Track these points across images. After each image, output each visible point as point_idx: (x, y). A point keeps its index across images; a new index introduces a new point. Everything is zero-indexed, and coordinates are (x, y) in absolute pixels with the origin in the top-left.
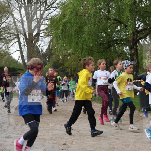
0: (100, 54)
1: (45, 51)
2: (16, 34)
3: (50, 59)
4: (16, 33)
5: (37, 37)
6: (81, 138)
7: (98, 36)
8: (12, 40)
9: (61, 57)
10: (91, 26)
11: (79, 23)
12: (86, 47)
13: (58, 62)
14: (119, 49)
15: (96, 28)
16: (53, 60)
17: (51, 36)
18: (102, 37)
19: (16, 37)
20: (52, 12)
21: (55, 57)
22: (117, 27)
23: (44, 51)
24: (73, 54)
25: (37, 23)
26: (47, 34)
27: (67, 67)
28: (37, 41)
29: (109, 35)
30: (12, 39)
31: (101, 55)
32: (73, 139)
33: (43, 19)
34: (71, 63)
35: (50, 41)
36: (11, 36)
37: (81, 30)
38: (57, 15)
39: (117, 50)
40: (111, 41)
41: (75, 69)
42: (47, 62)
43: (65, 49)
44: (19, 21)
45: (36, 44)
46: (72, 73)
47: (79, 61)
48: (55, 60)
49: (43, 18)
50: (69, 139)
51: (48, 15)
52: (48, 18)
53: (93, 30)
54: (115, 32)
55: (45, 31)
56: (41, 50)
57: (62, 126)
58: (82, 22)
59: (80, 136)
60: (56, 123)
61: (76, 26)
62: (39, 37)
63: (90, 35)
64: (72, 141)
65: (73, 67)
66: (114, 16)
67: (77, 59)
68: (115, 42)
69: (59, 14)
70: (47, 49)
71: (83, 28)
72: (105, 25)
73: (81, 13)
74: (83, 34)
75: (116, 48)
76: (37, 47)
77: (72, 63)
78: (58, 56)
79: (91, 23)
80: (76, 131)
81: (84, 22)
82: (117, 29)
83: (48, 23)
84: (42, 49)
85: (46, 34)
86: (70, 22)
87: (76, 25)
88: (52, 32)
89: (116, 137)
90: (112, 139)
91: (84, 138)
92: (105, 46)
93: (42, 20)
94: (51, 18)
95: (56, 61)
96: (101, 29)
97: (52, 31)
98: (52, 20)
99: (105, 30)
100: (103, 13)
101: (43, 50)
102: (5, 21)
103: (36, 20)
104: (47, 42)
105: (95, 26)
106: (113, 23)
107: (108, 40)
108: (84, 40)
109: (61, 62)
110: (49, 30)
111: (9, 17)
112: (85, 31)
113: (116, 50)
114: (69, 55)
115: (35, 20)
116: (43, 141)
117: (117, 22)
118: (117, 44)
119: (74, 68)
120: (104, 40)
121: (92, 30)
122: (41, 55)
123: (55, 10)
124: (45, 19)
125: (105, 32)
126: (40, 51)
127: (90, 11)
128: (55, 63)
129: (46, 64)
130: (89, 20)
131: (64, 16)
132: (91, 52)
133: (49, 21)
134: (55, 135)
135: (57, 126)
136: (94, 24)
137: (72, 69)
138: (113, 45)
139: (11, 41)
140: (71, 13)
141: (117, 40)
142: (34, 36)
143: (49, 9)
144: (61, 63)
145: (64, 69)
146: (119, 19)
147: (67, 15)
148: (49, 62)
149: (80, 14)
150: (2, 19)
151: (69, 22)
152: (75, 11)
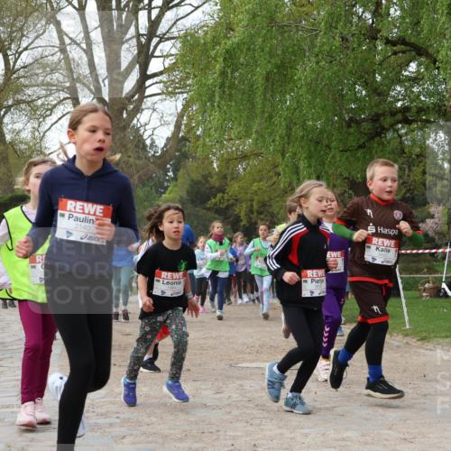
0: (347, 158)
1: (162, 146)
2: (68, 88)
3: (178, 170)
4: (68, 85)
5: (136, 97)
6: (281, 434)
7: (343, 96)
8: (55, 106)
9: (215, 165)
10: (317, 63)
11: (279, 52)
12: (301, 134)
13: (207, 181)
14: (413, 141)
15: (335, 68)
16: (189, 175)
17: (182, 93)
18: (356, 100)
19: (68, 96)
20: (188, 15)
21: (195, 164)
22: (408, 65)
23: (160, 143)
24: (257, 155)
25: (136, 52)
26: (170, 89)
27: (237, 200)
28: (138, 110)
29: (379, 95)
30: (55, 102)
31: (352, 159)
32: (259, 439)
33: (158, 39)
34: (252, 186)
35: (179, 110)
36: (50, 95)
37: (285, 75)
38: (204, 26)
39: (406, 142)
40: (383, 115)
41: (264, 205)
42: (168, 181)
43: (231, 139)
44: (78, 45)
45: (135, 121)
46: (251, 218)
47: (275, 179)
48: (196, 176)
49: (159, 33)
50: (242, 437)
51: (175, 23)
52: (176, 34)
53: (324, 76)
54: (400, 82)
55: (164, 78)
56: (148, 142)
57: (218, 396)
58: (290, 50)
59: (279, 427)
60: (199, 383)
61: (269, 62)
62: (142, 97)
63: (314, 92)
64: (255, 445)
65: (256, 198)
66: (398, 28)
67: (269, 172)
68: (399, 116)
69: (213, 22)
70: (168, 139)
71: (291, 68)
72: (366, 60)
73: (285, 19)
74: (292, 90)
75: (400, 136)
76: (138, 129)
77: (255, 186)
78: (206, 162)
79: (320, 52)
80: (268, 412)
81: (296, 48)
82: (407, 73)
83: (174, 51)
84: (154, 137)
85: (167, 88)
86: (249, 49)
87: (267, 57)
88: (188, 82)
89: (401, 436)
90: (387, 440)
91: (292, 435)
92: (366, 131)
93: (155, 40)
94: (186, 35)
95: (200, 178)
96: (351, 72)
97: (187, 78)
98: (189, 40)
99: (366, 76)
100: (360, 18)
101: (157, 143)
102: (32, 42)
103: (135, 40)
104: (171, 115)
105: (331, 62)
106: (395, 53)
107: (375, 109)
108: (295, 109)
109: (215, 181)
110: (177, 74)
111: (44, 32)
112: (300, 79)
113: (401, 143)
114: (245, 157)
115: (130, 39)
116: (156, 442)
117: (408, 48)
118: (407, 121)
119: (259, 202)
120: (361, 109)
121: (321, 75)
122: (148, 159)
123: (197, 8)
124: (163, 39)
125: (367, 84)
126: (145, 146)
127: (315, 13)
128: (195, 183)
129: (166, 188)
130: (312, 42)
131: (230, 28)
132: (315, 150)
133: (179, 45)
134: (196, 423)
135: (204, 393)
136: (331, 56)
137: (252, 206)
138: (392, 126)
139: (51, 110)
140: (254, 16)
141: (405, 109)
142: (127, 94)
143: (178, 5)
144: (217, 185)
145: (226, 204)
146: (413, 40)
147: (238, 24)
148: (176, 180)
149: (283, 21)
150: (23, 35)
151: (247, 45)
152: (268, 12)
